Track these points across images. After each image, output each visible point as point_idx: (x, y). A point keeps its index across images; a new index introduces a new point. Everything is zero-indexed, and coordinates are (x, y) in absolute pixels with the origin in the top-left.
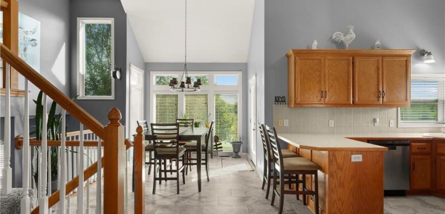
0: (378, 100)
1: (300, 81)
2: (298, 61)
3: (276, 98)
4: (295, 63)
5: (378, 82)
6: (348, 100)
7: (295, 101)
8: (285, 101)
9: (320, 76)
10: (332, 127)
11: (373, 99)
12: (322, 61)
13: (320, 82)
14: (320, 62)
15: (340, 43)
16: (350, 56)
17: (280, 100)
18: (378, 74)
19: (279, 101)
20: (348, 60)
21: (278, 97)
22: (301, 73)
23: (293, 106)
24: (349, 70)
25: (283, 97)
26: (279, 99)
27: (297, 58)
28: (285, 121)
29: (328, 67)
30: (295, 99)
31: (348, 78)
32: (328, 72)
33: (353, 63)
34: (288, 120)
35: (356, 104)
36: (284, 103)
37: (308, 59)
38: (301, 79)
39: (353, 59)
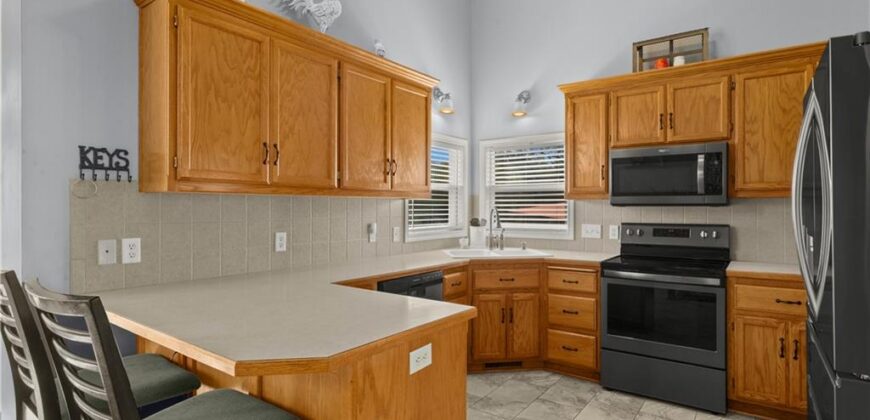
0: (385, 181)
1: (195, 99)
2: (187, 26)
3: (83, 151)
4: (175, 28)
5: (385, 137)
6: (329, 176)
7: (174, 169)
8: (126, 168)
9: (260, 95)
10: (281, 253)
11: (377, 178)
12: (266, 47)
13: (258, 112)
14: (260, 51)
15: (305, 15)
16: (335, 58)
17: (105, 161)
18: (385, 119)
19: (101, 167)
20: (330, 66)
21: (96, 151)
22: (195, 70)
23: (165, 187)
24: (330, 94)
25: (117, 152)
26: (97, 158)
27: (181, 10)
28: (126, 242)
29: (281, 72)
30: (173, 162)
31: (330, 115)
32: (282, 87)
33: (339, 78)
34: (137, 241)
35: (346, 189)
36: (124, 175)
37: (221, 29)
38: (195, 90)
39: (339, 64)
